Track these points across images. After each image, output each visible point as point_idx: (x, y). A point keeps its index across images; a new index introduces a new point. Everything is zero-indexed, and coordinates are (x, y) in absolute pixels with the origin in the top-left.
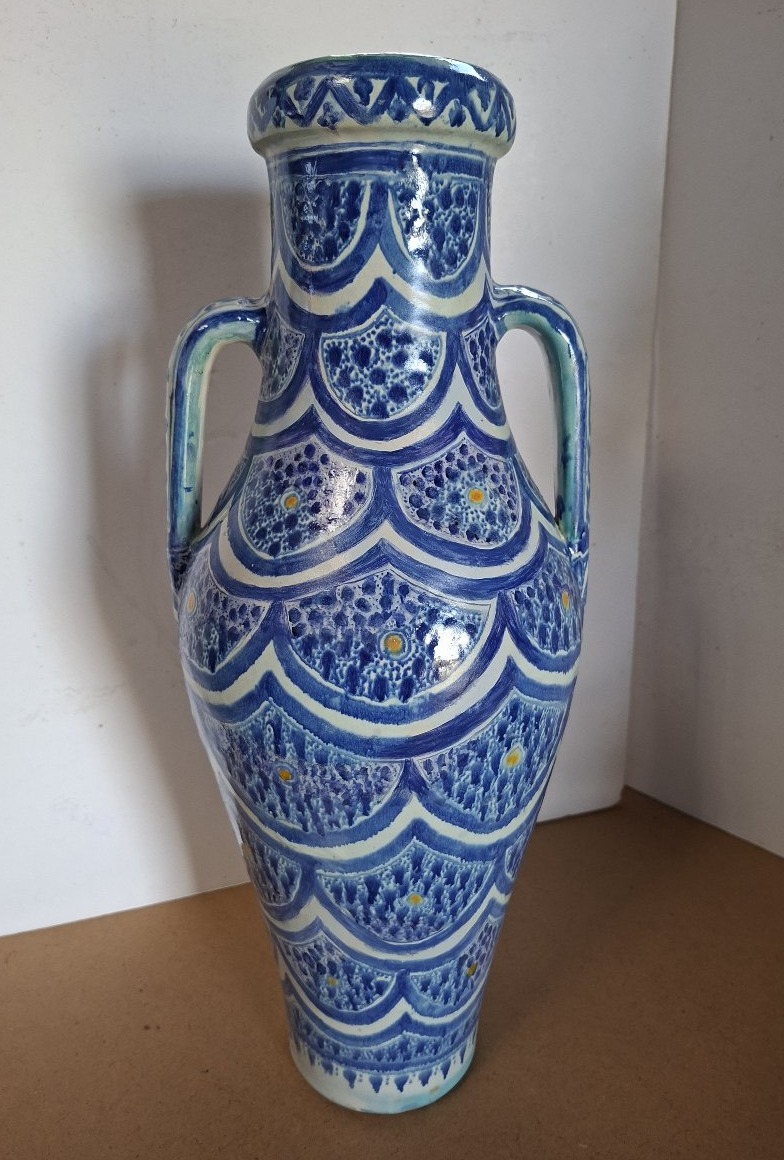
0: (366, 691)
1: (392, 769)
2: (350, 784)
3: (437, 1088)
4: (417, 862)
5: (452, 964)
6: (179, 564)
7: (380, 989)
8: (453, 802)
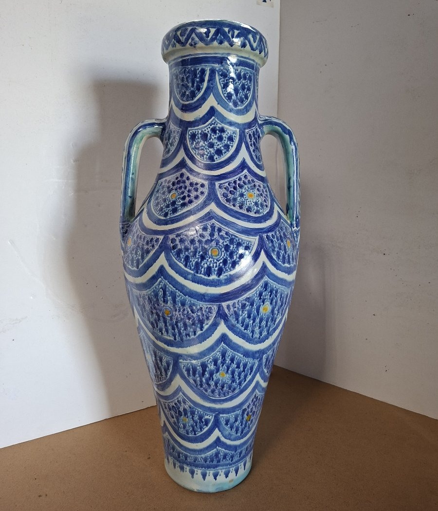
0: (203, 272)
1: (213, 308)
2: (195, 315)
3: (232, 481)
4: (224, 355)
6: (125, 230)
7: (207, 423)
8: (239, 326)
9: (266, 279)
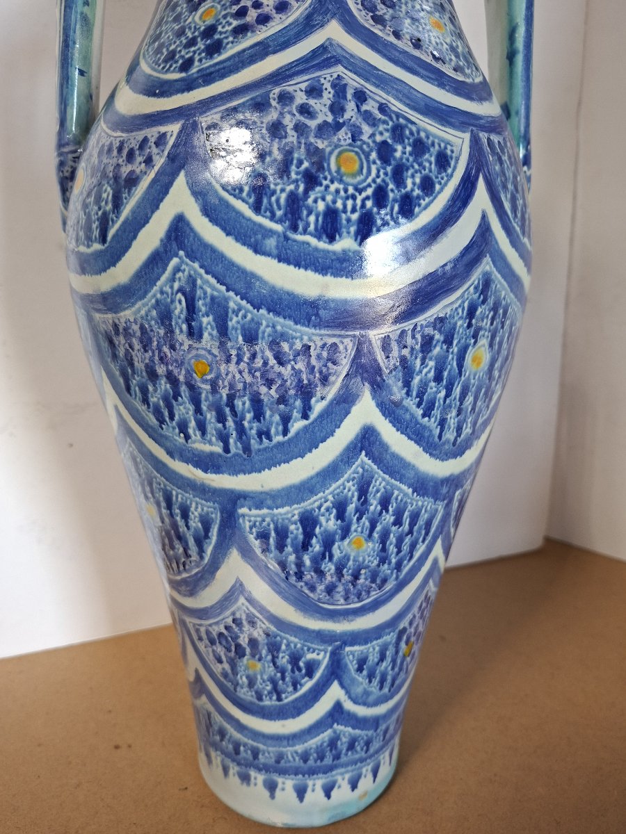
0: (312, 227)
1: (341, 347)
2: (286, 371)
3: (365, 794)
4: (363, 491)
5: (390, 638)
6: (67, 169)
7: (311, 669)
8: (410, 403)
9: (488, 268)
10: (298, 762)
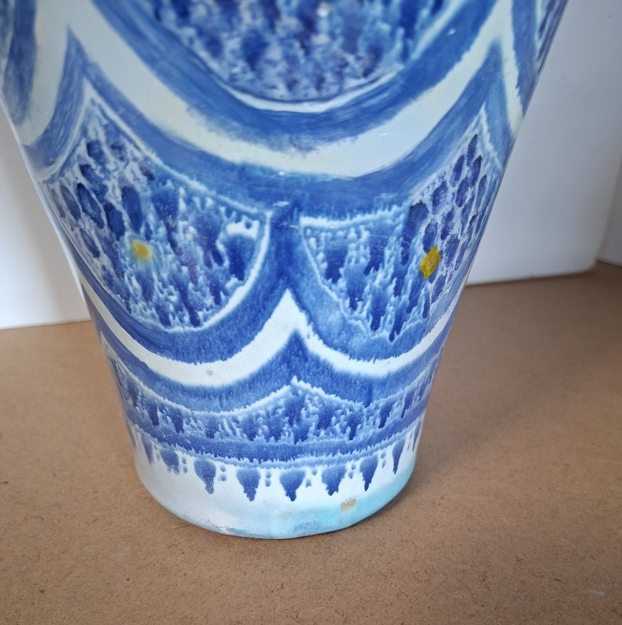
7: (239, 260)
10: (240, 437)
